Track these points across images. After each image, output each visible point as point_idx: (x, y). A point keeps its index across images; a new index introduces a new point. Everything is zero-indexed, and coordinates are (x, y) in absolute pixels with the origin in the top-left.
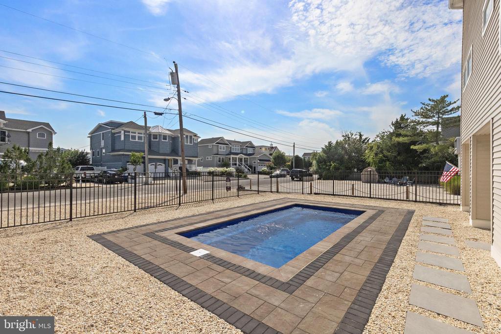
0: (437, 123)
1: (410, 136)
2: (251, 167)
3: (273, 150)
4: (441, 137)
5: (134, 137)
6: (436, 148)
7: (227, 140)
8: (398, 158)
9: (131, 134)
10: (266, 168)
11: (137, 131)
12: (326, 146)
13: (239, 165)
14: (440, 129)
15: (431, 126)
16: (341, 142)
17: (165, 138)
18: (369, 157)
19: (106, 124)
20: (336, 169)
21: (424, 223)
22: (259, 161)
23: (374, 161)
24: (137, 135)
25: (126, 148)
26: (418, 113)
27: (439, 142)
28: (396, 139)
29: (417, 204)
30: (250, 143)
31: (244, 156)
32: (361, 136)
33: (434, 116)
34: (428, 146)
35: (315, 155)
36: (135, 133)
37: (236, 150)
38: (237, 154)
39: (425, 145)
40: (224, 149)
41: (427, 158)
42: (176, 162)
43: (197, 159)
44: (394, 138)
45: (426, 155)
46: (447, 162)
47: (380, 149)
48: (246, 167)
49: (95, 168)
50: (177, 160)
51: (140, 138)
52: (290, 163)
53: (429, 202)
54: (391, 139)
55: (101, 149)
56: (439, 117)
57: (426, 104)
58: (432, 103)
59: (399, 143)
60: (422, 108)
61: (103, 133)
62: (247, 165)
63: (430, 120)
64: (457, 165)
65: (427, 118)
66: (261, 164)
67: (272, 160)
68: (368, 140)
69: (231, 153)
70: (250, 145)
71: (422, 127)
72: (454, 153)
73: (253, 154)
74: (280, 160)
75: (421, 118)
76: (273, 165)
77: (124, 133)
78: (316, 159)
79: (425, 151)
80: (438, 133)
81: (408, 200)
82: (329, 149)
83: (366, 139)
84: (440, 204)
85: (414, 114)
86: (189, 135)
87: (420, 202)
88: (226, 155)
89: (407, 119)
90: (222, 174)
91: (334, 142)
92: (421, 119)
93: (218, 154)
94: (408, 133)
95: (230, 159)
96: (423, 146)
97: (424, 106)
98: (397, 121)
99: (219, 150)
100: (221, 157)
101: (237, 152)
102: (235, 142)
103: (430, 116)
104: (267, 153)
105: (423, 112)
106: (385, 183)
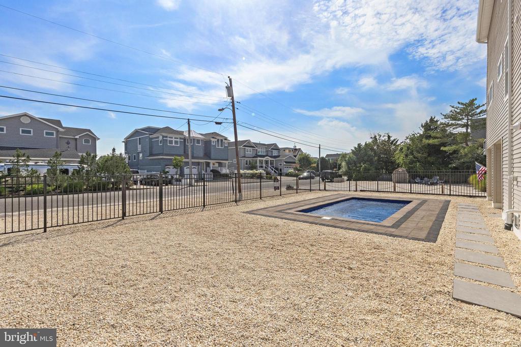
0: (466, 126)
1: (440, 138)
2: (277, 169)
3: (297, 152)
4: (470, 138)
5: (171, 142)
6: (466, 150)
7: (253, 143)
8: (429, 158)
9: (168, 139)
10: (292, 170)
11: (174, 136)
12: (355, 148)
13: (265, 167)
14: (469, 130)
15: (460, 128)
16: (370, 144)
17: (198, 141)
18: (398, 158)
19: (143, 130)
20: (367, 170)
21: (459, 206)
22: (285, 163)
23: (404, 162)
24: (174, 140)
25: (165, 152)
26: (448, 116)
27: (469, 143)
28: (426, 141)
29: (452, 197)
30: (275, 145)
31: (270, 159)
32: (389, 137)
33: (463, 119)
34: (457, 147)
35: (343, 156)
36: (172, 138)
37: (262, 153)
38: (263, 156)
39: (454, 146)
40: (250, 152)
41: (456, 158)
42: (208, 164)
43: (227, 162)
44: (424, 140)
45: (455, 155)
46: (476, 163)
47: (409, 150)
48: (272, 170)
49: (139, 171)
50: (209, 163)
51: (176, 142)
52: (315, 165)
53: (461, 195)
54: (421, 141)
55: (138, 153)
56: (468, 119)
57: (455, 107)
58: (461, 106)
59: (429, 145)
60: (451, 111)
61: (140, 138)
62: (273, 167)
63: (460, 122)
64: (485, 165)
65: (456, 120)
66: (287, 166)
67: (297, 162)
68: (397, 141)
69: (257, 156)
70: (274, 147)
71: (451, 129)
72: (482, 154)
73: (278, 156)
74: (306, 161)
75: (451, 120)
76: (298, 167)
77: (163, 138)
78: (345, 160)
79: (455, 152)
80: (467, 134)
81: (443, 194)
82: (358, 150)
83: (394, 140)
84: (471, 196)
85: (443, 117)
86: (220, 138)
87: (453, 195)
88: (253, 157)
89: (437, 121)
90: (253, 176)
91: (363, 144)
92: (451, 122)
93: (245, 157)
94: (438, 135)
95: (256, 161)
96: (453, 147)
97: (453, 109)
98: (427, 123)
99: (246, 153)
100: (248, 160)
101: (263, 154)
102: (260, 144)
103: (459, 118)
104: (291, 154)
105: (452, 115)
106: (416, 183)
